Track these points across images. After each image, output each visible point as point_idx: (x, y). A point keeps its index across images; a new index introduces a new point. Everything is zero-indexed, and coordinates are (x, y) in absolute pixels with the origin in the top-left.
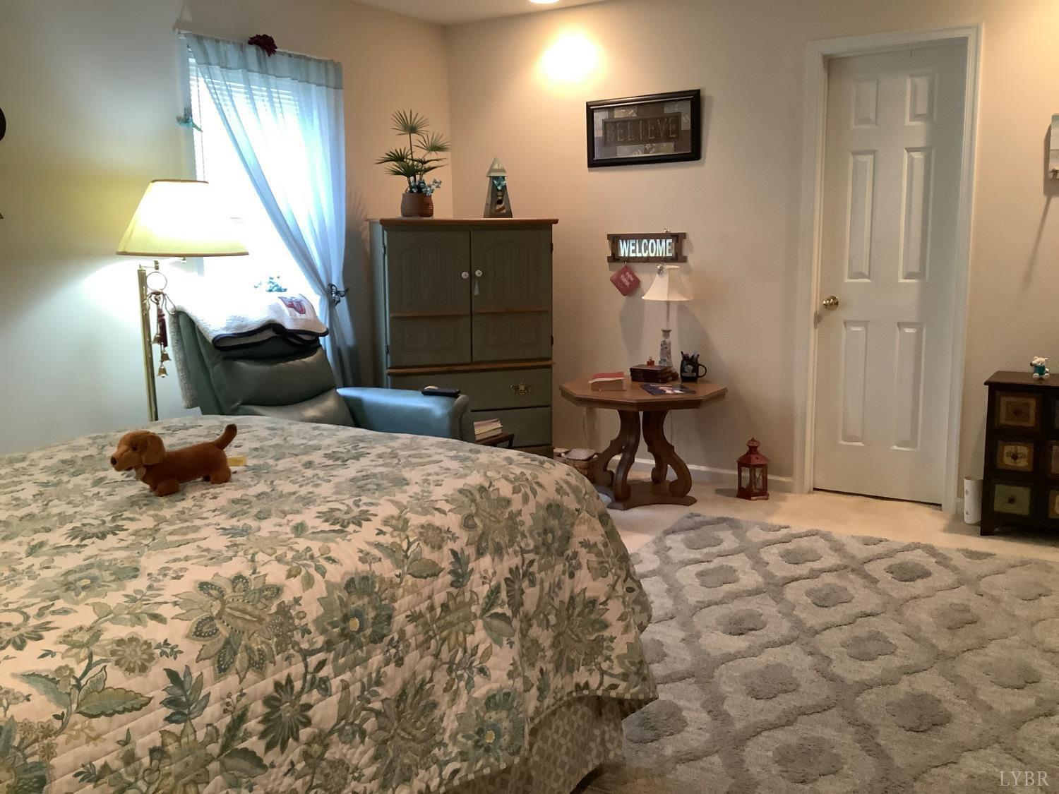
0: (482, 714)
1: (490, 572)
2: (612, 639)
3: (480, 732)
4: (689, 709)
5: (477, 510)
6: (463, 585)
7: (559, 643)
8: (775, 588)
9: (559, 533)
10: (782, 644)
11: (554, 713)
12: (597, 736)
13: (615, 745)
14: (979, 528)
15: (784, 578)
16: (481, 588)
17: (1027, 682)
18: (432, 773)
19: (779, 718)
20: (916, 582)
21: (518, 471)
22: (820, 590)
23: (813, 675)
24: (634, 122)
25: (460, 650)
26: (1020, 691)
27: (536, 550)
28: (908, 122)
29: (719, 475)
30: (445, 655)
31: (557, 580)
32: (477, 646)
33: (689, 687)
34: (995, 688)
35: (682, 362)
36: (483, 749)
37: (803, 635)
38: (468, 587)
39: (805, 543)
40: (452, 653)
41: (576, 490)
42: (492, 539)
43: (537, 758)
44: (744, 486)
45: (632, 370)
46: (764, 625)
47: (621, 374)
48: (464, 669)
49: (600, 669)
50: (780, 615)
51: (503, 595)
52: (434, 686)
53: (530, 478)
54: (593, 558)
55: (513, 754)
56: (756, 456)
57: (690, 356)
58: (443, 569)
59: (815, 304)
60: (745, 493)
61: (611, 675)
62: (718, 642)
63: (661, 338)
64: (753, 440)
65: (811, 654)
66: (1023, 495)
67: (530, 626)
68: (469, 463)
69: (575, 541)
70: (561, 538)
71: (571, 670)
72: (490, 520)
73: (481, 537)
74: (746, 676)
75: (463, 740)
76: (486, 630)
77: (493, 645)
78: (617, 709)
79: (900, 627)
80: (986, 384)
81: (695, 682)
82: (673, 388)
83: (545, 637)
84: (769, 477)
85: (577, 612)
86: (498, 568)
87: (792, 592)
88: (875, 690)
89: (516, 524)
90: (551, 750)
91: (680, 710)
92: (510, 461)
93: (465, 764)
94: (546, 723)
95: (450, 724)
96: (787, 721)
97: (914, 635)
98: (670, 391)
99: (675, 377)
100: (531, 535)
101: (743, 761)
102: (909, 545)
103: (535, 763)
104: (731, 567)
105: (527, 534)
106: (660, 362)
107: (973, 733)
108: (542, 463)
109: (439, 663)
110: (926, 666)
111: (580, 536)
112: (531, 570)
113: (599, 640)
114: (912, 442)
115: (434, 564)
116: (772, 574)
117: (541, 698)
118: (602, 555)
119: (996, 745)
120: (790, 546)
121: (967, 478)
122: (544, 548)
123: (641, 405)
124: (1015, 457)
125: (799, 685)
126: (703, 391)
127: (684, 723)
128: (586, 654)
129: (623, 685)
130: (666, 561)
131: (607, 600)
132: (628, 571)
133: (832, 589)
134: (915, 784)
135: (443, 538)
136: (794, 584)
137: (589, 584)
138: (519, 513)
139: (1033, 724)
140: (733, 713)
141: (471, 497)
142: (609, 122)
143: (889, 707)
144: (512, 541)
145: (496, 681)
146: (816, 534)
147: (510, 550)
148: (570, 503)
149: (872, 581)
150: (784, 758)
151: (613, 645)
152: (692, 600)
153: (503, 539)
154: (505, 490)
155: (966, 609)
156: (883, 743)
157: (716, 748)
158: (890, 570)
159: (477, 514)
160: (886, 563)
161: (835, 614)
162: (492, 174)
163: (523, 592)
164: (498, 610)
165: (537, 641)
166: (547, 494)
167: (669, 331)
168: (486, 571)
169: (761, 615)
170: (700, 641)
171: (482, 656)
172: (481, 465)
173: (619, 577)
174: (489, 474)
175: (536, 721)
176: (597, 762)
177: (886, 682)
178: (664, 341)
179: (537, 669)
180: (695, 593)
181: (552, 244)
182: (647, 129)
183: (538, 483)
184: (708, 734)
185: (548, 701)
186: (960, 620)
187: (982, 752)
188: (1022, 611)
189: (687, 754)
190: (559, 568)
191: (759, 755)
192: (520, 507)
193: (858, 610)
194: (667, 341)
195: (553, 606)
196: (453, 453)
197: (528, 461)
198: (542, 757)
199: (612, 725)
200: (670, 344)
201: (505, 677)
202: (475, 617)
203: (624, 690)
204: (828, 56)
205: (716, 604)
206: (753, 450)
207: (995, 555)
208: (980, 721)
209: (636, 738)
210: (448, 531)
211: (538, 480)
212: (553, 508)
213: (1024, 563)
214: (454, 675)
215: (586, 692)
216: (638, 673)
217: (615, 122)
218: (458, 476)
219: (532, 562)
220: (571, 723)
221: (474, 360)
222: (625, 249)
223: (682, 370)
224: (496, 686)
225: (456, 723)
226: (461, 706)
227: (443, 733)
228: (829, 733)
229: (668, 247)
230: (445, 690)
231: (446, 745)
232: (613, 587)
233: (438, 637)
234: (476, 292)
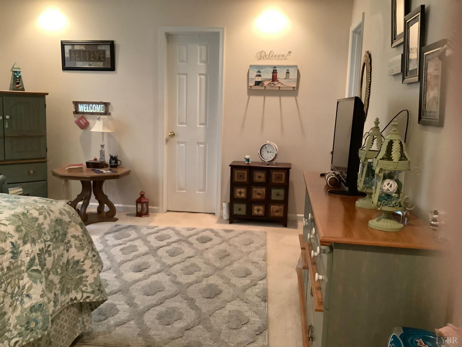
0: (28, 315)
1: (30, 251)
2: (87, 277)
3: (28, 323)
4: (120, 305)
5: (22, 223)
6: (17, 258)
7: (63, 281)
8: (154, 251)
9: (61, 232)
10: (157, 273)
11: (61, 312)
12: (80, 321)
13: (89, 323)
14: (229, 221)
15: (157, 247)
16: (26, 258)
17: (247, 275)
18: (5, 344)
19: (157, 302)
20: (207, 243)
21: (41, 205)
22: (171, 250)
23: (170, 283)
24: (84, 52)
25: (17, 287)
26: (245, 278)
27: (51, 240)
28: (199, 64)
29: (128, 207)
30: (9, 290)
31: (61, 253)
32: (25, 285)
33: (119, 296)
34: (236, 278)
35: (110, 159)
36: (30, 330)
37: (165, 268)
38: (19, 258)
39: (165, 232)
40: (13, 289)
41: (68, 213)
42: (30, 236)
43: (54, 333)
44: (139, 211)
45: (87, 163)
46: (150, 266)
47: (82, 165)
48: (19, 296)
49: (82, 290)
50: (156, 262)
51: (37, 261)
52: (4, 305)
53: (47, 208)
54: (77, 242)
55: (44, 330)
56: (143, 198)
57: (114, 157)
58: (7, 251)
59: (166, 135)
60: (139, 214)
61: (87, 292)
62: (130, 276)
63: (100, 149)
64: (142, 192)
65: (169, 275)
66: (243, 207)
67: (49, 274)
68: (15, 203)
69: (69, 236)
70: (62, 235)
71: (68, 293)
72: (29, 227)
73: (25, 236)
74: (143, 288)
75: (20, 328)
76: (29, 277)
77: (33, 284)
78: (89, 307)
79: (202, 260)
80: (230, 166)
81: (122, 294)
82: (106, 170)
83: (56, 279)
84: (149, 207)
85: (70, 267)
86: (34, 249)
87: (160, 252)
88: (194, 285)
89: (41, 228)
90: (60, 329)
91: (116, 305)
92: (36, 202)
93: (21, 338)
94: (58, 317)
95: (13, 321)
96: (161, 303)
97: (207, 263)
98: (106, 172)
99: (107, 166)
100: (48, 233)
101: (144, 321)
102: (204, 230)
103: (53, 335)
104: (135, 245)
105: (47, 233)
106: (100, 159)
107: (230, 296)
108: (51, 202)
109: (7, 294)
110: (212, 274)
111: (71, 233)
112: (49, 249)
113: (81, 278)
114: (203, 190)
115: (3, 249)
116: (152, 246)
117: (55, 306)
118: (81, 240)
119: (238, 299)
120: (159, 234)
121: (224, 202)
122: (54, 239)
123: (92, 178)
124: (240, 193)
125: (165, 288)
126: (120, 171)
127: (118, 311)
128: (75, 285)
129: (92, 296)
130: (106, 245)
131: (84, 260)
132: (92, 248)
133: (176, 249)
134: (210, 318)
135: (6, 237)
136: (161, 249)
137: (75, 254)
138: (43, 224)
139: (250, 289)
140: (138, 303)
141: (19, 218)
142: (72, 51)
143: (199, 291)
144: (40, 237)
145: (35, 299)
146: (169, 228)
147: (39, 241)
148: (66, 219)
149: (191, 244)
150: (160, 317)
151: (88, 279)
152: (119, 260)
153: (35, 236)
154: (35, 214)
155: (225, 251)
156: (198, 305)
157: (132, 318)
158: (198, 239)
159: (22, 225)
160: (196, 237)
161: (177, 259)
162: (14, 70)
163: (45, 260)
164: (35, 268)
165: (53, 281)
166: (56, 215)
167: (104, 145)
168: (28, 251)
169: (148, 263)
170: (123, 277)
171: (28, 289)
172: (22, 203)
173: (89, 250)
174: (26, 207)
175: (53, 316)
176: (80, 332)
177: (197, 282)
178: (101, 150)
179: (53, 293)
180: (119, 257)
181: (45, 104)
182: (90, 55)
183: (50, 210)
184: (128, 313)
185: (59, 307)
186: (224, 255)
187: (233, 302)
188: (245, 249)
189: (120, 323)
190: (62, 248)
191: (150, 318)
192: (42, 221)
193: (186, 256)
194: (103, 149)
195: (60, 265)
196: (6, 199)
197: (45, 201)
198: (56, 332)
199: (87, 315)
200: (104, 151)
201: (39, 297)
202: (24, 272)
203: (93, 298)
204: (167, 33)
205: (129, 261)
206: (142, 196)
207: (235, 230)
208: (232, 291)
209: (97, 320)
210: (9, 233)
211: (51, 209)
212: (58, 221)
213: (245, 232)
214: (14, 299)
215: (75, 301)
216: (99, 290)
217: (75, 51)
218: (10, 209)
219: (49, 246)
220: (69, 316)
221: (6, 159)
222: (81, 108)
223: (110, 162)
224: (34, 302)
225: (16, 320)
226: (18, 313)
227: (10, 326)
228: (177, 304)
229: (102, 108)
230: (10, 306)
231: (11, 331)
232: (87, 254)
233: (6, 282)
234: (7, 126)
